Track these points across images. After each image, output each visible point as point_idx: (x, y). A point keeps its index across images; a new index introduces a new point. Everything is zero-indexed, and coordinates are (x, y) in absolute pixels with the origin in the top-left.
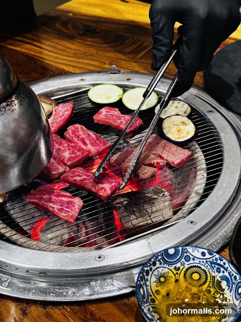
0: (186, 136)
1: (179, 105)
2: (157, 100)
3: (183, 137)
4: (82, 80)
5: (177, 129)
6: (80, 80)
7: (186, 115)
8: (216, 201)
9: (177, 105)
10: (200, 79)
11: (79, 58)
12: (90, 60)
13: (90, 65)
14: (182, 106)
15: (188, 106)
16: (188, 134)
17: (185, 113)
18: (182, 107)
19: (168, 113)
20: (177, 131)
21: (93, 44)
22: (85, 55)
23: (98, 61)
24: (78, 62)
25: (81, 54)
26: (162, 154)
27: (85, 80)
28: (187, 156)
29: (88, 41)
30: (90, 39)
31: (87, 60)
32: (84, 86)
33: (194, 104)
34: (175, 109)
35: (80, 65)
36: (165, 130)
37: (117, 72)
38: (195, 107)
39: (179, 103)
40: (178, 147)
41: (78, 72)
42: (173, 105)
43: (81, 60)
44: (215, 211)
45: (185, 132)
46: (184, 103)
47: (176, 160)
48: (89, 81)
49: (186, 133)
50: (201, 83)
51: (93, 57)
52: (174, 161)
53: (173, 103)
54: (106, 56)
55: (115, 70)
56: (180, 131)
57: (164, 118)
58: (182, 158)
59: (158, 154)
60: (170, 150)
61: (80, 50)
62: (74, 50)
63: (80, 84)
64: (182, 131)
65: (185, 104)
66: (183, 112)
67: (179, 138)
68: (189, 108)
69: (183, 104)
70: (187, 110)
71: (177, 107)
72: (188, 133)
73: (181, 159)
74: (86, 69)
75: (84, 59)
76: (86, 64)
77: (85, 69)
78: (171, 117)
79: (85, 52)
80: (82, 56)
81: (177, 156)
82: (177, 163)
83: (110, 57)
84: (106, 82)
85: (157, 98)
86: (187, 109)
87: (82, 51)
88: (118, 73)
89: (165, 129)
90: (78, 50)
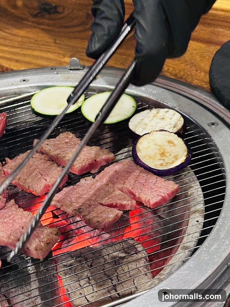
0: (173, 162)
1: (167, 115)
2: (135, 108)
3: (167, 163)
4: (24, 81)
5: (160, 151)
6: (20, 81)
7: (175, 130)
8: (206, 258)
9: (164, 116)
10: (205, 75)
11: (27, 49)
12: (44, 51)
13: (43, 58)
14: (171, 117)
15: (180, 116)
16: (176, 159)
17: (174, 127)
18: (171, 119)
19: (148, 128)
20: (160, 154)
21: (51, 28)
22: (38, 44)
23: (55, 53)
24: (25, 55)
25: (31, 43)
26: (132, 189)
27: (29, 80)
28: (170, 192)
29: (43, 25)
30: (46, 21)
31: (38, 51)
32: (26, 90)
33: (190, 114)
34: (159, 121)
35: (27, 59)
36: (141, 154)
37: (79, 68)
38: (191, 118)
39: (168, 111)
40: (158, 177)
41: (23, 69)
42: (158, 114)
43: (29, 52)
44: (203, 276)
45: (172, 155)
46: (174, 111)
47: (152, 198)
48: (34, 83)
49: (174, 157)
50: (206, 82)
51: (48, 47)
52: (149, 200)
53: (157, 113)
54: (67, 45)
55: (76, 65)
56: (165, 153)
57: (141, 135)
58: (163, 195)
59: (127, 188)
60: (145, 182)
61: (30, 38)
62: (21, 37)
63: (21, 87)
64: (168, 155)
65: (176, 112)
66: (172, 126)
67: (162, 165)
68: (182, 119)
69: (173, 114)
70: (178, 123)
71: (163, 119)
72: (176, 157)
73: (161, 196)
74: (35, 65)
75: (34, 50)
76: (37, 57)
77: (33, 65)
78: (151, 134)
79: (36, 41)
80: (31, 45)
81: (156, 191)
82: (154, 202)
83: (73, 47)
84: (60, 83)
85: (135, 106)
86: (179, 120)
87: (33, 39)
88: (82, 68)
89: (141, 152)
90: (27, 37)
